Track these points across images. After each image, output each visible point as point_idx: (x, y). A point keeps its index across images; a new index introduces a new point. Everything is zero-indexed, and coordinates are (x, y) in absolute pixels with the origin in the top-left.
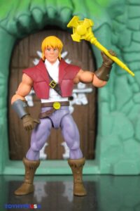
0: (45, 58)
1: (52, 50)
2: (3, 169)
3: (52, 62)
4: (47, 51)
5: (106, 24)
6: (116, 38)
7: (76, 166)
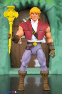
0: (31, 18)
1: (35, 15)
3: (35, 21)
4: (32, 15)
5: (54, 6)
6: (58, 13)
7: (44, 75)
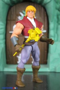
0: (27, 16)
2: (3, 69)
6: (58, 6)
